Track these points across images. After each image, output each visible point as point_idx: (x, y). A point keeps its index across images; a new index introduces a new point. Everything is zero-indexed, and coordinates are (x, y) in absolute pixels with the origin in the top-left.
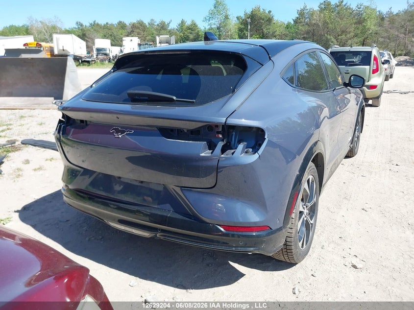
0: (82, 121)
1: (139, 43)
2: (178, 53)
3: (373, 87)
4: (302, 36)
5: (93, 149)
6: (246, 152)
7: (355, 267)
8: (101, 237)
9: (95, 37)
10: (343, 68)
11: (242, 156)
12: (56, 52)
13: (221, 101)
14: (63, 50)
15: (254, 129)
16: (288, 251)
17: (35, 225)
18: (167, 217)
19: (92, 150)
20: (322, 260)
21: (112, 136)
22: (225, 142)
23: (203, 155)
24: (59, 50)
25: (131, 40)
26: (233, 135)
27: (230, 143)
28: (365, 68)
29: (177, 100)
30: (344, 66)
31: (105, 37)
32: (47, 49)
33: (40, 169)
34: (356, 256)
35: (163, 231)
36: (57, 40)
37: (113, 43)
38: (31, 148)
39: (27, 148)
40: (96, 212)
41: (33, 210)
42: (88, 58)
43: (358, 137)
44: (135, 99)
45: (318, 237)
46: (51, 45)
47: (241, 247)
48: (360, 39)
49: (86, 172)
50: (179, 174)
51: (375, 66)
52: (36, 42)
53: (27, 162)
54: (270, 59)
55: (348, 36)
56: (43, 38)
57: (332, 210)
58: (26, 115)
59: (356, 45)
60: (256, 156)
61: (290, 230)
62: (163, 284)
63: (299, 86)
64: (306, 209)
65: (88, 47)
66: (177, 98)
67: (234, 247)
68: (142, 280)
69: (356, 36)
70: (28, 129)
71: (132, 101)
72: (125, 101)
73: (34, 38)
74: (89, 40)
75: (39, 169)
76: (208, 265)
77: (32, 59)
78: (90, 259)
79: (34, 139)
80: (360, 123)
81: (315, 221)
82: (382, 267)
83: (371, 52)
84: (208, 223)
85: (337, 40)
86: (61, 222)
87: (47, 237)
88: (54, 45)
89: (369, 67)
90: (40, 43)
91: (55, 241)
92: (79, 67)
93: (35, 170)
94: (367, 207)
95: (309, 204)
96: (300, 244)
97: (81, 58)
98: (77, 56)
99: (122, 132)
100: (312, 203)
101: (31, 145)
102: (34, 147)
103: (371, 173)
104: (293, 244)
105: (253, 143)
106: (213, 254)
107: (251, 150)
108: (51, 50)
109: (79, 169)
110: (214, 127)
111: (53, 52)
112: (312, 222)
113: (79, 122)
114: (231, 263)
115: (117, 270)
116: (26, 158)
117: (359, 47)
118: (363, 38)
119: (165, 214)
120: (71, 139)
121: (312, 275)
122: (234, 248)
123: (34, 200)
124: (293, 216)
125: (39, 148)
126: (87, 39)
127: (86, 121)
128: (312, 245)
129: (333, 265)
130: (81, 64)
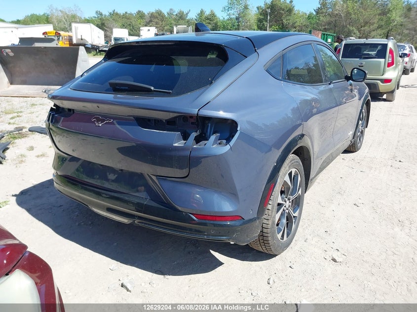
0: (69, 110)
1: (157, 32)
2: (163, 44)
3: (388, 81)
4: (323, 27)
5: (85, 138)
6: (220, 144)
7: (334, 260)
8: (90, 223)
9: (114, 26)
10: (357, 61)
11: (214, 147)
12: (75, 42)
13: (197, 92)
14: (82, 39)
15: (229, 122)
16: (265, 242)
17: (30, 209)
18: (143, 204)
19: (83, 139)
20: (303, 253)
21: (93, 124)
22: (198, 133)
23: (176, 145)
24: (77, 40)
25: (149, 30)
26: (208, 126)
27: (205, 134)
28: (380, 62)
29: (154, 91)
30: (358, 59)
31: (123, 26)
32: (66, 38)
33: (43, 155)
34: (338, 250)
35: (140, 218)
36: (76, 29)
37: (132, 33)
38: (37, 136)
39: (33, 135)
40: (80, 197)
41: (30, 195)
42: (105, 47)
43: (362, 132)
44: (116, 89)
45: (303, 230)
46: (70, 34)
47: (213, 235)
48: (384, 31)
49: (74, 159)
50: (153, 163)
51: (390, 59)
52: (55, 31)
53: (32, 148)
54: (256, 51)
55: (372, 27)
56: (63, 27)
57: (322, 204)
58: (38, 103)
59: (379, 37)
60: (228, 147)
61: (265, 221)
62: (142, 269)
63: (286, 79)
64: (288, 202)
65: (106, 36)
66: (155, 88)
67: (205, 235)
68: (122, 264)
69: (380, 27)
70: (37, 117)
71: (114, 91)
72: (107, 91)
73: (54, 27)
74: (108, 29)
75: (41, 155)
76: (189, 253)
77: (45, 47)
78: (77, 243)
79: (42, 126)
80: (364, 117)
81: (300, 214)
82: (362, 262)
83: (387, 44)
84: (181, 212)
85: (359, 31)
86: (54, 207)
87: (39, 221)
88: (72, 34)
89: (384, 60)
90: (59, 32)
91: (46, 224)
92: (96, 56)
93: (38, 156)
94: (360, 202)
95: (291, 197)
96: (279, 236)
97: (98, 47)
98: (95, 46)
99: (102, 121)
100: (296, 195)
101: (38, 132)
102: (40, 134)
103: (371, 168)
104: (269, 235)
105: (227, 135)
106: (196, 243)
107: (224, 141)
108: (70, 39)
109: (66, 155)
110: (189, 118)
111: (72, 41)
112: (295, 215)
113: (67, 110)
114: (212, 252)
115: (100, 254)
116: (31, 145)
117: (383, 39)
118: (388, 30)
119: (142, 202)
120: (60, 127)
121: (290, 267)
122: (205, 237)
123: (33, 185)
124: (269, 207)
125: (45, 136)
126: (106, 29)
127: (73, 110)
128: (295, 238)
129: (313, 258)
130: (99, 54)
